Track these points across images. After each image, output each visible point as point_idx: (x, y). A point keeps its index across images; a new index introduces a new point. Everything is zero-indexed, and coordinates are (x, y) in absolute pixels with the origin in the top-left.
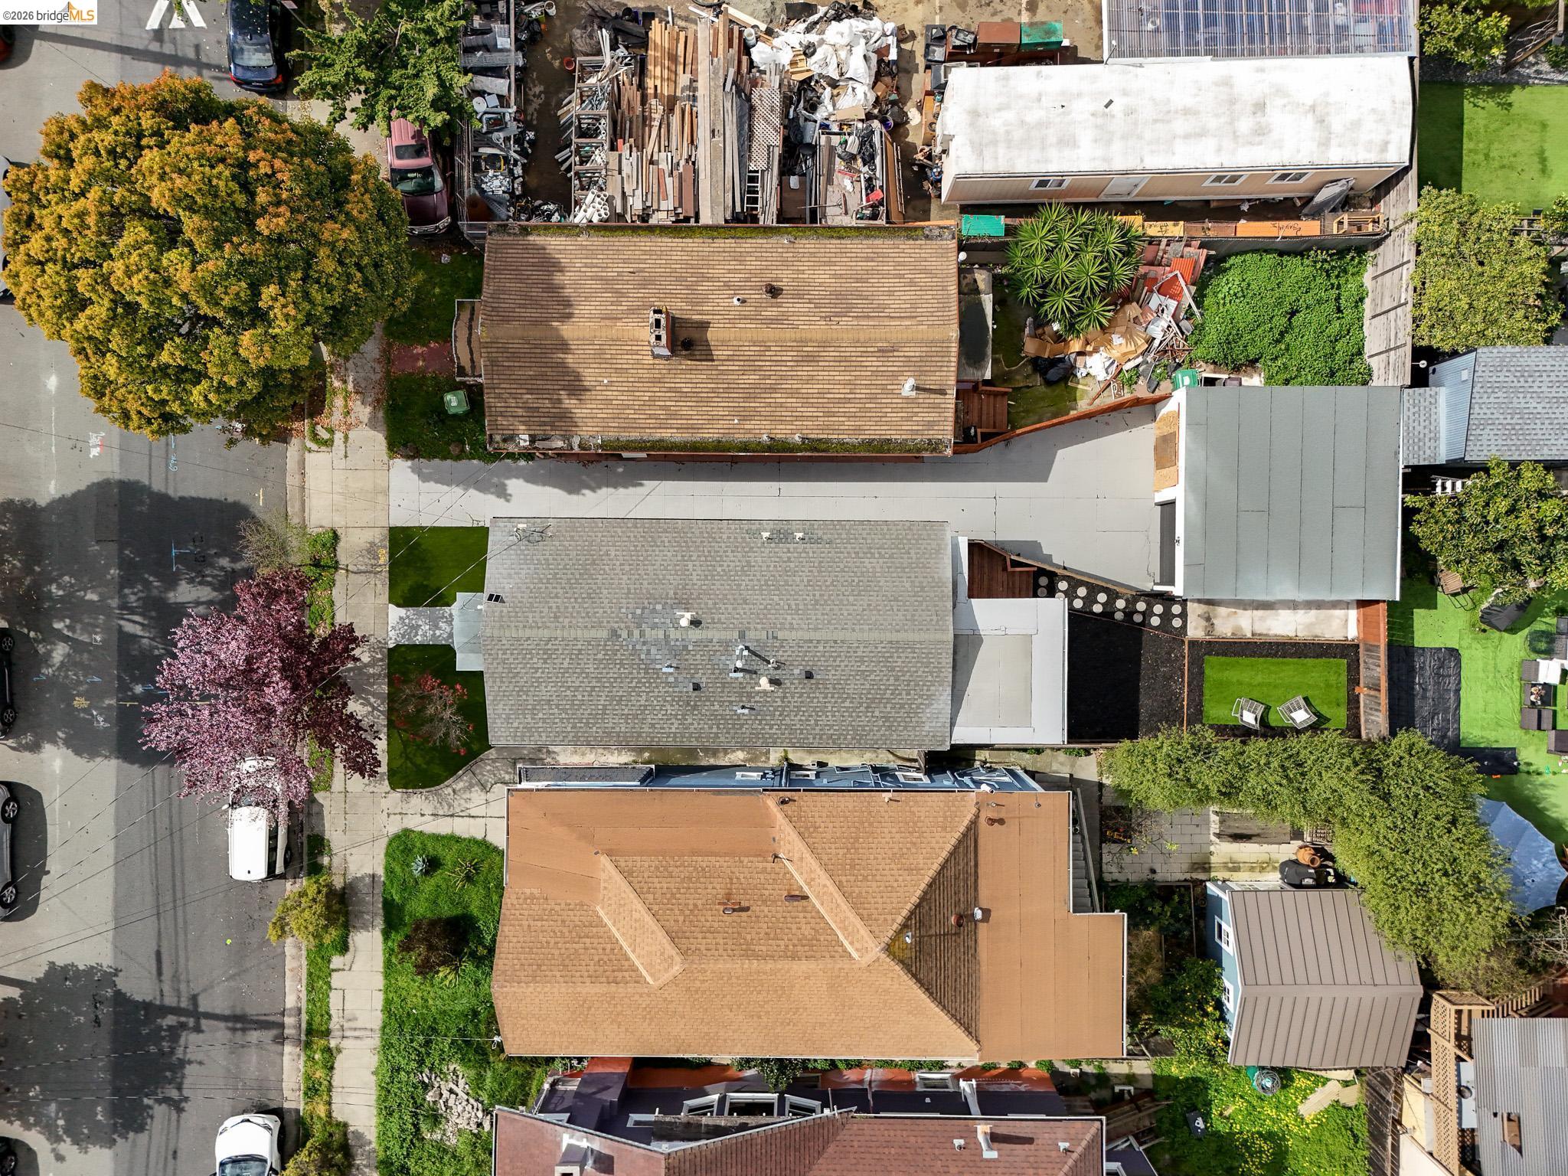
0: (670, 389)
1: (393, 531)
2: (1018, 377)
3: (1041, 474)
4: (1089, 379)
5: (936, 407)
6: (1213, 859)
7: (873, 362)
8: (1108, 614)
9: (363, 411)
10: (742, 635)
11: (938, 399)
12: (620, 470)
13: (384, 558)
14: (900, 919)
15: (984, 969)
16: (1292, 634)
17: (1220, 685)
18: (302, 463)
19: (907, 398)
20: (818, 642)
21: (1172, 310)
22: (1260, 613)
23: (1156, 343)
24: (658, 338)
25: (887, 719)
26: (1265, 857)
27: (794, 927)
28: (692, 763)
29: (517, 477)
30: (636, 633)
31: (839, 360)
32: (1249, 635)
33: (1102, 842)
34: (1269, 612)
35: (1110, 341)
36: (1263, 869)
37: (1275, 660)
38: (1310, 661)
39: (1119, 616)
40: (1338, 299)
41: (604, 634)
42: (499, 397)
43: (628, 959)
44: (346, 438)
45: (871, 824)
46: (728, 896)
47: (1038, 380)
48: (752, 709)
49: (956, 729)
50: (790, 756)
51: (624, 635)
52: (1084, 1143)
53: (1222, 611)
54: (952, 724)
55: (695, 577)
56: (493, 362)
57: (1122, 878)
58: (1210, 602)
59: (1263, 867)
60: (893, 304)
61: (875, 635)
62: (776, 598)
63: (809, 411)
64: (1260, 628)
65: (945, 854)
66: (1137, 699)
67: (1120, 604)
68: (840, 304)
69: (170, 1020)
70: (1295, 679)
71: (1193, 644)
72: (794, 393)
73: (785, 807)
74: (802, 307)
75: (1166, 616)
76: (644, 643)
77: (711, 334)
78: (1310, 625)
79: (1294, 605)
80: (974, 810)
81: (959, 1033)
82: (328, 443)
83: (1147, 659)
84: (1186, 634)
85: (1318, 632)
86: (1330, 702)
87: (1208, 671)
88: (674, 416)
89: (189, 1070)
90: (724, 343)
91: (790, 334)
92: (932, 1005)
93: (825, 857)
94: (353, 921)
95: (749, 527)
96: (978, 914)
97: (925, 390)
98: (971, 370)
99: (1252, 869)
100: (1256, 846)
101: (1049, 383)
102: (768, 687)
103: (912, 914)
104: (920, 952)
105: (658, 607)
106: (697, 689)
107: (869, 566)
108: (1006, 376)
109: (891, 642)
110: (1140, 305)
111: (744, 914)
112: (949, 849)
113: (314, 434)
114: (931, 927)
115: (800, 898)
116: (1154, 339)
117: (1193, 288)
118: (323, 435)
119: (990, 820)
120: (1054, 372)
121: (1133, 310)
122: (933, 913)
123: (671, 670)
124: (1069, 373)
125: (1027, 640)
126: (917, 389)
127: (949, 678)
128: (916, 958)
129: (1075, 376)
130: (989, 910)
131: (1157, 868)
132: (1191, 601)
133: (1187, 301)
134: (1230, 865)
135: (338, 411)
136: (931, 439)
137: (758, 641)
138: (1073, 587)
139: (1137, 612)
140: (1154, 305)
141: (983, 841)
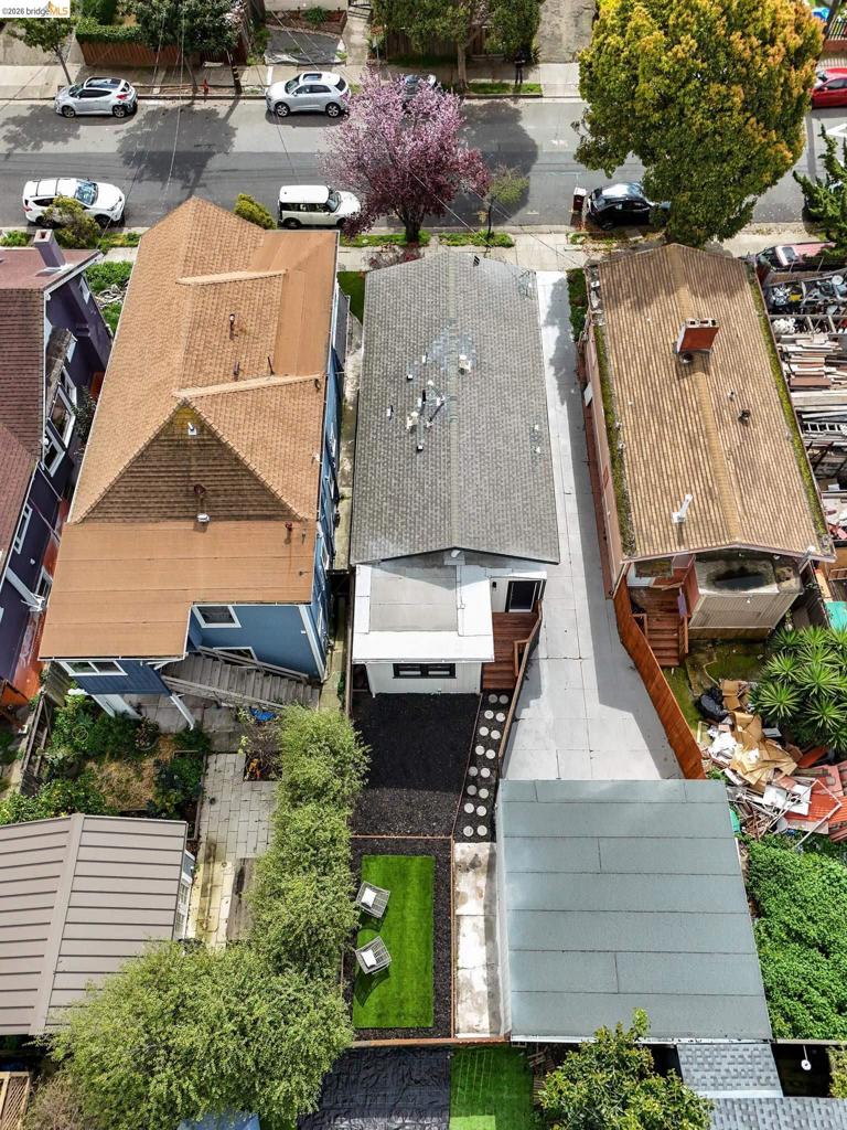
0: (649, 359)
2: (698, 677)
3: (609, 695)
4: (709, 740)
5: (666, 539)
6: (217, 866)
7: (698, 487)
8: (476, 761)
9: (597, 257)
10: (452, 399)
11: (673, 538)
12: (573, 391)
14: (210, 421)
15: (150, 526)
16: (460, 963)
17: (404, 875)
18: (558, 232)
19: (670, 517)
20: (449, 450)
21: (796, 809)
22: (481, 924)
23: (757, 799)
24: (693, 323)
26: (213, 925)
27: (213, 362)
29: (561, 333)
31: (697, 464)
32: (458, 912)
34: (483, 935)
35: (750, 749)
36: (200, 923)
37: (432, 937)
38: (430, 979)
39: (473, 771)
41: (452, 315)
44: (579, 250)
45: (294, 436)
46: (244, 331)
47: (699, 694)
48: (391, 418)
49: (368, 569)
50: (345, 501)
51: (452, 328)
53: (482, 881)
54: (372, 564)
55: (498, 377)
58: (491, 868)
59: (204, 924)
60: (753, 502)
61: (455, 490)
62: (484, 426)
64: (465, 924)
65: (263, 477)
67: (485, 773)
69: (192, 175)
70: (409, 962)
71: (447, 847)
72: (660, 437)
73: (312, 384)
74: (736, 438)
75: (474, 820)
77: (700, 375)
78: (470, 988)
79: (491, 965)
80: (301, 515)
81: (95, 497)
82: (573, 242)
83: (431, 797)
84: (457, 841)
85: (464, 995)
86: (383, 1006)
87: (418, 859)
90: (695, 384)
91: (711, 425)
92: (126, 462)
95: (542, 417)
96: (202, 517)
99: (202, 910)
100: (226, 916)
101: (698, 703)
102: (409, 424)
103: (213, 434)
104: (177, 446)
105: (474, 351)
106: (409, 380)
107: (516, 495)
108: (697, 667)
109: (450, 501)
110: (795, 774)
111: (228, 334)
112: (269, 483)
113: (578, 236)
114: (198, 459)
115: (236, 374)
116: (762, 796)
117: (825, 831)
118: (579, 241)
119: (290, 529)
120: (709, 704)
121: (789, 766)
122: (211, 462)
123: (424, 361)
124: (712, 719)
125: (454, 628)
126: (681, 524)
127: (417, 552)
128: (172, 440)
129: (709, 728)
130: (205, 531)
131: (216, 807)
132: (492, 847)
133: (810, 827)
134: (209, 886)
135: (596, 246)
136: (634, 541)
137: (449, 410)
138: (500, 727)
139: (478, 789)
140: (798, 789)
141: (271, 524)
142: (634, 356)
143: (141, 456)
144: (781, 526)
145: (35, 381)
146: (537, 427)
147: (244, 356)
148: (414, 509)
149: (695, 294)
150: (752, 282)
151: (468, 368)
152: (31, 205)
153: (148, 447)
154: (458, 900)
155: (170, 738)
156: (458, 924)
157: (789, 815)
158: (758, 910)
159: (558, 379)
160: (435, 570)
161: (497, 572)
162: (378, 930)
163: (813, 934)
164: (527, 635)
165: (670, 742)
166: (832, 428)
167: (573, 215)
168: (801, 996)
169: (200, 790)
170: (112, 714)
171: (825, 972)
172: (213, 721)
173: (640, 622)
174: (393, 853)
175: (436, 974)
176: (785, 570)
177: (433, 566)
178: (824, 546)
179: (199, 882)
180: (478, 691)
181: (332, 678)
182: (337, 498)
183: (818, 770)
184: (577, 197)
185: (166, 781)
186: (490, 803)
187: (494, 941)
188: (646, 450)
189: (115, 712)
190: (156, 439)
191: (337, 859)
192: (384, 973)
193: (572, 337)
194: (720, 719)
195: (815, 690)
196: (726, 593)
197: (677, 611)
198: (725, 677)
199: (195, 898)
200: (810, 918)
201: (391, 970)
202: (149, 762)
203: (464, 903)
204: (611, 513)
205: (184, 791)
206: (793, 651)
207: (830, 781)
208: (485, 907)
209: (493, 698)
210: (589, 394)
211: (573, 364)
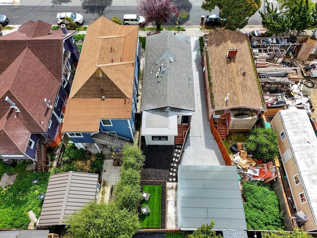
0: (220, 59)
2: (231, 141)
3: (208, 146)
4: (233, 158)
5: (223, 105)
6: (106, 187)
7: (231, 92)
8: (172, 162)
9: (207, 33)
10: (168, 69)
12: (200, 68)
15: (90, 99)
16: (168, 212)
17: (154, 190)
18: (197, 27)
19: (224, 99)
20: (167, 82)
21: (256, 175)
22: (174, 203)
23: (246, 172)
24: (231, 50)
26: (105, 202)
27: (106, 58)
30: (168, 52)
31: (231, 86)
32: (167, 200)
34: (174, 205)
35: (244, 160)
36: (101, 201)
37: (161, 206)
38: (160, 216)
39: (172, 165)
41: (168, 47)
42: (214, 35)
44: (202, 32)
45: (127, 77)
46: (114, 50)
47: (231, 146)
48: (152, 74)
49: (146, 112)
52: (41, 127)
53: (174, 192)
55: (180, 63)
57: (104, 164)
58: (176, 189)
60: (246, 96)
61: (168, 92)
62: (176, 76)
64: (169, 203)
65: (119, 87)
67: (175, 165)
68: (244, 86)
69: (101, 12)
70: (155, 212)
71: (165, 183)
72: (222, 79)
73: (132, 64)
74: (242, 79)
75: (172, 177)
76: (166, 54)
77: (233, 63)
78: (170, 218)
79: (176, 213)
80: (128, 97)
82: (201, 30)
83: (161, 171)
84: (168, 182)
85: (169, 220)
86: (148, 222)
87: (157, 186)
89: (92, 14)
90: (231, 65)
91: (235, 76)
92: (84, 83)
95: (191, 74)
96: (103, 97)
99: (102, 198)
101: (231, 148)
102: (157, 75)
103: (106, 76)
104: (97, 79)
105: (174, 57)
106: (157, 64)
107: (184, 94)
108: (231, 139)
109: (167, 95)
110: (256, 166)
111: (110, 51)
112: (120, 89)
113: (202, 28)
114: (102, 82)
115: (112, 61)
117: (263, 180)
118: (202, 29)
119: (125, 101)
120: (234, 148)
121: (254, 164)
122: (106, 83)
123: (161, 59)
124: (234, 152)
125: (168, 127)
126: (227, 101)
127: (158, 108)
128: (96, 77)
129: (234, 154)
130: (104, 101)
131: (105, 173)
132: (177, 184)
133: (259, 179)
134: (104, 192)
135: (207, 31)
136: (215, 106)
137: (167, 72)
138: (179, 153)
139: (173, 169)
140: (256, 170)
141: (121, 99)
142: (216, 59)
143: (88, 81)
144: (253, 102)
145: (61, 63)
146: (190, 77)
147: (114, 57)
148: (157, 97)
149: (232, 42)
150: (247, 40)
151: (172, 61)
152: (59, 19)
153: (89, 79)
154: (168, 197)
155: (94, 155)
156: (168, 203)
157: (254, 176)
158: (245, 200)
159: (196, 65)
160: (163, 113)
161: (179, 113)
162: (147, 204)
163: (259, 206)
164: (186, 130)
165: (223, 158)
166: (267, 77)
167: (201, 23)
168: (255, 221)
169: (102, 168)
170: (79, 149)
171: (262, 215)
172: (105, 151)
173: (216, 127)
174: (151, 185)
175: (162, 215)
176: (254, 113)
177: (162, 112)
178: (264, 107)
179: (101, 191)
180: (174, 144)
181: (136, 141)
182: (138, 95)
183: (262, 165)
184: (202, 18)
185: (93, 166)
186: (176, 173)
187: (177, 207)
188: (218, 82)
189: (80, 148)
190: (91, 77)
191: (137, 183)
192: (148, 214)
193: (200, 54)
194: (237, 152)
195: (261, 144)
196: (238, 119)
197: (226, 124)
198: (238, 142)
199: (100, 195)
200: (258, 202)
201: (150, 214)
202: (89, 161)
203: (169, 197)
204: (209, 99)
205: (98, 168)
206: (255, 134)
207: (264, 167)
208: (175, 198)
209: (178, 146)
210: (204, 69)
211: (200, 61)
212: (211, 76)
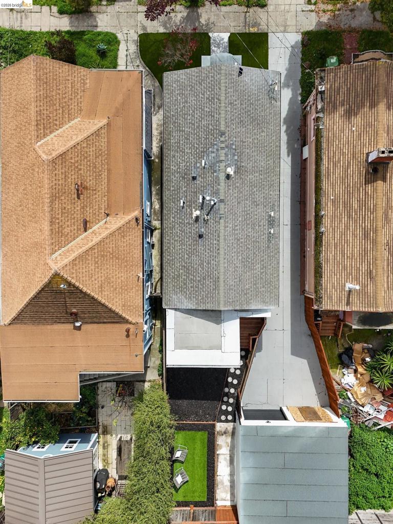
1: (266, 35)
2: (342, 340)
3: (296, 351)
4: (342, 375)
5: (340, 300)
6: (109, 436)
7: (364, 268)
8: (228, 385)
9: (325, 19)
10: (222, 201)
11: (344, 302)
12: (296, 146)
13: (252, 30)
14: (73, 281)
15: (49, 327)
16: (218, 474)
17: (194, 439)
19: (345, 286)
20: (218, 241)
21: (379, 416)
22: (228, 458)
23: (361, 408)
24: (383, 152)
25: (178, 276)
26: (110, 462)
27: (69, 223)
28: (153, 182)
29: (292, 94)
30: (223, 145)
32: (218, 453)
33: (116, 382)
34: (229, 462)
35: (362, 386)
36: (104, 460)
37: (206, 466)
38: (205, 483)
39: (226, 390)
40: (384, 497)
41: (223, 128)
42: (346, 73)
43: (51, 133)
44: (312, 11)
45: (126, 266)
46: (86, 188)
47: (341, 350)
48: (183, 207)
49: (173, 311)
50: (157, 231)
51: (222, 139)
53: (229, 440)
54: (176, 309)
55: (251, 177)
56: (365, 69)
57: (99, 392)
58: (233, 434)
59: (105, 460)
61: (222, 270)
62: (240, 219)
63: (337, 236)
64: (221, 458)
65: (110, 306)
66: (186, 399)
67: (232, 391)
70: (196, 476)
71: (214, 426)
72: (347, 227)
73: (134, 221)
75: (226, 413)
76: (217, 150)
77: (380, 183)
78: (222, 483)
79: (232, 475)
80: (133, 321)
81: (14, 314)
82: (309, 2)
83: (206, 404)
84: (218, 422)
85: (220, 486)
86: (186, 493)
87: (200, 433)
88: (335, 165)
90: (375, 190)
92: (27, 300)
93: (107, 241)
94: (74, 16)
95: (276, 206)
96: (78, 324)
97: (349, 295)
98: (357, 318)
99: (104, 455)
100: (116, 457)
101: (340, 356)
102: (194, 215)
103: (77, 288)
104: (56, 293)
105: (236, 158)
106: (194, 179)
107: (257, 267)
109: (218, 278)
110: (382, 401)
111: (76, 196)
114: (70, 298)
115: (85, 226)
116: (363, 407)
117: (390, 427)
119: (129, 331)
121: (379, 398)
122: (78, 299)
123: (203, 165)
124: (345, 365)
125: (219, 347)
126: (350, 292)
128: (53, 290)
129: (343, 368)
130: (79, 330)
131: (104, 409)
132: (234, 425)
133: (383, 424)
134: (106, 445)
136: (322, 297)
137: (219, 209)
139: (229, 398)
143: (36, 297)
146: (272, 214)
147: (88, 209)
148: (198, 279)
149: (389, 107)
151: (232, 173)
154: (218, 448)
156: (218, 458)
158: (351, 455)
160: (210, 313)
164: (257, 335)
165: (323, 375)
169: (96, 403)
173: (318, 325)
174: (189, 430)
175: (208, 481)
186: (234, 405)
187: (233, 465)
194: (349, 366)
198: (356, 342)
199: (100, 450)
201: (189, 481)
203: (220, 449)
208: (230, 451)
211: (298, 123)
212: (323, 213)
